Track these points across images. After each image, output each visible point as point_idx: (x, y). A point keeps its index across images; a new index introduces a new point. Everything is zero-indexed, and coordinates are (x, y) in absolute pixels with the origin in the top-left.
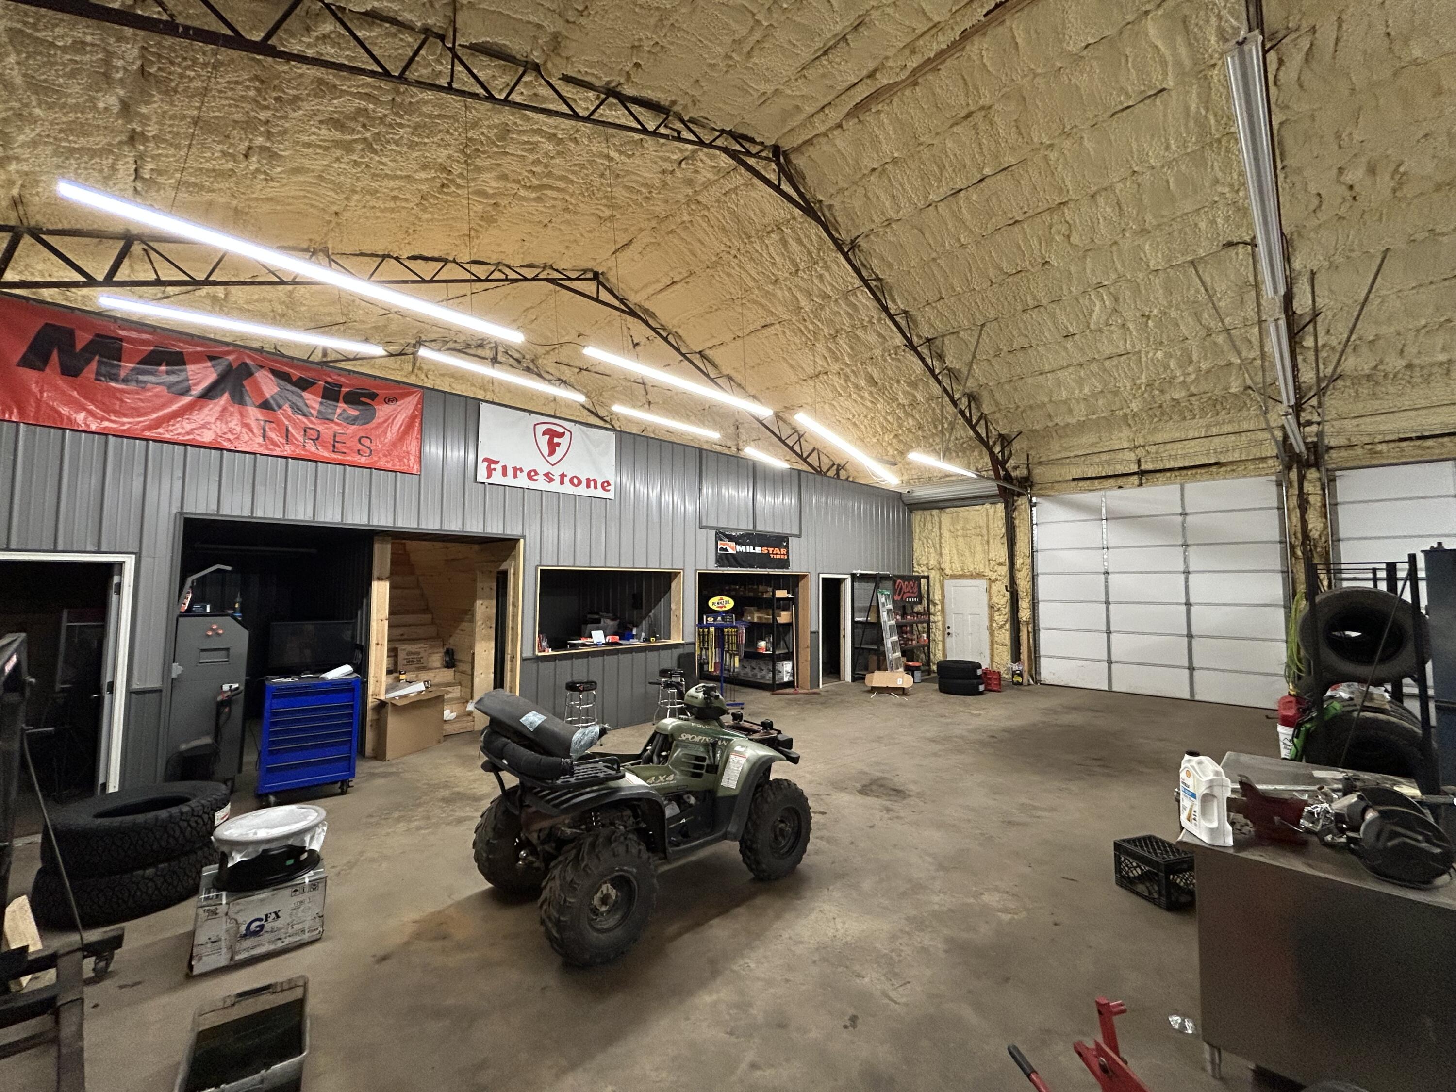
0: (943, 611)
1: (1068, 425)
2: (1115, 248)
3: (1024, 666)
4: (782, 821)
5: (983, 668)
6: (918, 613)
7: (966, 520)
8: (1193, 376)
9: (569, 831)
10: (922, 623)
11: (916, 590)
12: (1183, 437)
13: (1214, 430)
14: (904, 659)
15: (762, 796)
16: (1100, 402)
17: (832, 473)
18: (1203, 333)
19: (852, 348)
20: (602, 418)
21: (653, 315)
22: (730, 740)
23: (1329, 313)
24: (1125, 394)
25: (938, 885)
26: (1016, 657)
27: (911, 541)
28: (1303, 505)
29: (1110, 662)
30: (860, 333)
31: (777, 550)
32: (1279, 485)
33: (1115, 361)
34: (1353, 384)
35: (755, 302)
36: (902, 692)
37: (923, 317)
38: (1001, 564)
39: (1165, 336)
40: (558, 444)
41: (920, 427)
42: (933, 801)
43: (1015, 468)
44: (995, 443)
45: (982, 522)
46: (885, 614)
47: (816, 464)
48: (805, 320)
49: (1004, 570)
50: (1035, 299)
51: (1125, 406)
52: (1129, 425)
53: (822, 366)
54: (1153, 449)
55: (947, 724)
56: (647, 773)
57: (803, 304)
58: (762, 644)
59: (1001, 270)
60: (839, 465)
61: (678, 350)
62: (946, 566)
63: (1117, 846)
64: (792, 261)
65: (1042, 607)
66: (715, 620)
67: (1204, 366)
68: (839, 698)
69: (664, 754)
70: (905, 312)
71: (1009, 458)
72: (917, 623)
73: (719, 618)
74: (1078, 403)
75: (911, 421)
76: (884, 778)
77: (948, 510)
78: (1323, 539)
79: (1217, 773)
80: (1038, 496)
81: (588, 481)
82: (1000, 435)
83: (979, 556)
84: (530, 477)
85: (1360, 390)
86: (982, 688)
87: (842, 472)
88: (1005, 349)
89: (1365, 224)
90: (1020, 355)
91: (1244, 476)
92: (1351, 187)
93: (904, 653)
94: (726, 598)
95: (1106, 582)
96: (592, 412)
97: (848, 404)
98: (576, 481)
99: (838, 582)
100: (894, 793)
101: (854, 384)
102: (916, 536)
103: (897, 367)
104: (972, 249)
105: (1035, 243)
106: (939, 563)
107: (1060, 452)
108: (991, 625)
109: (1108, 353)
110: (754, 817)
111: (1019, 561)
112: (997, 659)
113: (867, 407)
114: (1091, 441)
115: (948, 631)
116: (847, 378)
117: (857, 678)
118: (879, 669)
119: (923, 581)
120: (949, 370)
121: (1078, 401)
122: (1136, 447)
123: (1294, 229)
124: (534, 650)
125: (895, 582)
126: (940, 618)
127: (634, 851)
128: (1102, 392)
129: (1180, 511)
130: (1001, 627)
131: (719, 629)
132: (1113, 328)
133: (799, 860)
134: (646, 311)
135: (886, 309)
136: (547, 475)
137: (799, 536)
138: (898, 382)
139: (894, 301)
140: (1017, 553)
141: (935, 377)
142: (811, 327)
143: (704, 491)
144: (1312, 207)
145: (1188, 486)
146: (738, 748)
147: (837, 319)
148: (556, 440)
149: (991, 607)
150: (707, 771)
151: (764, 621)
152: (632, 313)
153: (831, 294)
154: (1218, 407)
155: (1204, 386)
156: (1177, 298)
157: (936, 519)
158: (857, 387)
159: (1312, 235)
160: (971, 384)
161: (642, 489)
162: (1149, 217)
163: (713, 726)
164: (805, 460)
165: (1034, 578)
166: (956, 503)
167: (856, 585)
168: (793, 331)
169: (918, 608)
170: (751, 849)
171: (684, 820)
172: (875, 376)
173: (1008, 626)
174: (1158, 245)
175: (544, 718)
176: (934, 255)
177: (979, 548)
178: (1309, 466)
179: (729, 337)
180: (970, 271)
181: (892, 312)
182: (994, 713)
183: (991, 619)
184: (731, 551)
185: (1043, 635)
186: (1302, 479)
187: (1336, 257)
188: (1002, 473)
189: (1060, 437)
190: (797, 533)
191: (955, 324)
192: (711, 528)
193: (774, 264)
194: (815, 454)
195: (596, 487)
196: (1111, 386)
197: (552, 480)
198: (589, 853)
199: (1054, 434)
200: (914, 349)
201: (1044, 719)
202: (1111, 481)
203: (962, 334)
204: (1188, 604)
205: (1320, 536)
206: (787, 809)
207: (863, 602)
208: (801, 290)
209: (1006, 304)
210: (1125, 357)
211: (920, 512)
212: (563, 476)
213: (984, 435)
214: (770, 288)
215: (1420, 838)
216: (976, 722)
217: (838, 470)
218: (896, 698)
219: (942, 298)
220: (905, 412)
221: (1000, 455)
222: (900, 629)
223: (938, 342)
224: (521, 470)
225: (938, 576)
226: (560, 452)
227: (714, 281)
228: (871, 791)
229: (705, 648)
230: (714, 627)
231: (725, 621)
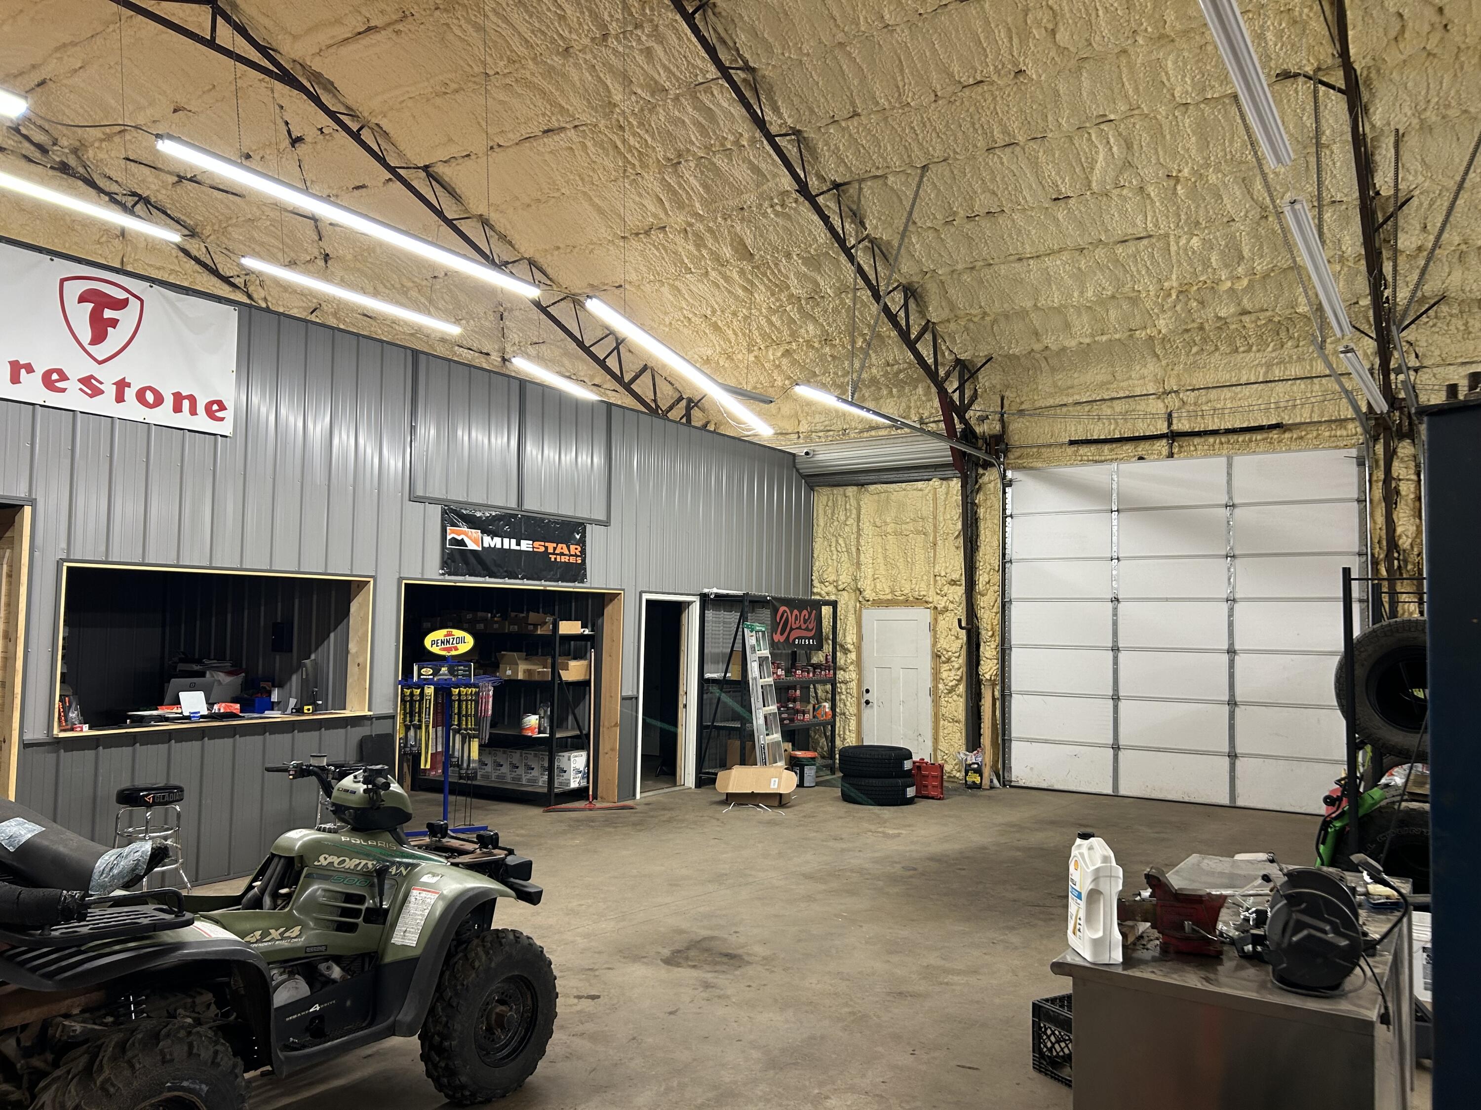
0: (859, 663)
1: (1064, 349)
2: (1124, 60)
3: (986, 756)
4: (501, 1002)
5: (916, 758)
6: (816, 667)
7: (902, 506)
8: (1245, 282)
9: (78, 1027)
10: (824, 682)
11: (812, 625)
12: (1234, 381)
13: (1277, 373)
14: (788, 746)
15: (466, 958)
16: (1113, 314)
17: (677, 414)
18: (1255, 213)
19: (706, 187)
20: (226, 280)
21: (330, 86)
22: (414, 866)
23: (1423, 197)
24: (1149, 305)
25: (761, 1089)
26: (973, 742)
27: (810, 539)
28: (1391, 497)
29: (1116, 748)
30: (720, 161)
31: (562, 548)
32: (1361, 463)
33: (1131, 248)
34: (1461, 312)
35: (530, 85)
36: (778, 800)
37: (827, 144)
38: (953, 583)
39: (1202, 212)
40: (114, 323)
41: (827, 340)
42: (785, 970)
43: (982, 419)
44: (948, 374)
45: (927, 510)
46: (755, 665)
47: (648, 396)
48: (621, 128)
49: (959, 591)
50: (1005, 131)
51: (1149, 323)
52: (1158, 356)
53: (655, 216)
54: (1191, 397)
55: (843, 850)
56: (247, 926)
57: (617, 97)
58: (532, 720)
59: (951, 75)
60: (690, 400)
61: (382, 160)
62: (866, 585)
63: (1037, 1009)
64: (595, 16)
65: (1017, 657)
66: (436, 673)
67: (1260, 267)
68: (668, 814)
69: (284, 891)
70: (797, 133)
71: (972, 402)
72: (815, 682)
73: (444, 670)
74: (1079, 314)
75: (811, 327)
76: (712, 938)
77: (872, 488)
78: (1416, 550)
79: (1106, 859)
80: (1016, 468)
81: (178, 398)
82: (958, 361)
83: (920, 568)
84: (48, 381)
85: (1471, 322)
86: (911, 792)
87: (696, 413)
88: (962, 213)
89: (1462, 68)
90: (985, 223)
91: (1316, 448)
92: (1441, 10)
93: (789, 735)
94: (458, 633)
95: (1115, 614)
96: (205, 265)
97: (702, 288)
98: (150, 397)
99: (677, 609)
100: (725, 960)
101: (712, 252)
102: (819, 532)
103: (785, 229)
104: (903, 35)
105: (1001, 35)
106: (855, 580)
107: (1052, 395)
108: (936, 687)
109: (1119, 233)
110: (449, 993)
111: (982, 578)
112: (943, 745)
113: (737, 298)
114: (1100, 378)
115: (867, 697)
116: (700, 242)
117: (705, 780)
118: (743, 763)
119: (826, 611)
120: (873, 241)
121: (1078, 310)
122: (1167, 393)
123: (1371, 63)
124: (50, 727)
125: (775, 611)
126: (854, 676)
127: (206, 1054)
128: (1113, 297)
129: (1224, 499)
130: (951, 690)
131: (443, 690)
132: (1125, 192)
133: (531, 1068)
134: (316, 77)
135: (760, 123)
136: (86, 381)
137: (606, 524)
138: (788, 256)
139: (776, 110)
140: (980, 565)
141: (847, 252)
142: (632, 141)
143: (421, 430)
144: (1393, 34)
145: (1238, 460)
146: (425, 879)
147: (679, 132)
148: (108, 314)
149: (937, 656)
150: (366, 920)
151: (537, 678)
152: (287, 78)
153: (667, 85)
154: (1283, 335)
155: (1262, 299)
156: (1216, 152)
157: (853, 502)
158: (717, 259)
159: (1395, 76)
160: (907, 270)
161: (291, 417)
162: (1170, 16)
163: (383, 843)
164: (628, 387)
165: (1004, 606)
166: (885, 477)
167: (709, 614)
168: (600, 145)
169: (818, 658)
170: (440, 1050)
171: (317, 1007)
172: (749, 242)
173: (962, 689)
174: (1185, 64)
175: (38, 829)
176: (840, 37)
177: (920, 555)
178: (1402, 437)
179: (478, 145)
180: (902, 71)
181: (774, 130)
182: (922, 832)
183: (936, 676)
184: (471, 546)
185: (1017, 704)
186: (1390, 455)
187: (1428, 113)
188: (959, 427)
189: (1053, 370)
190: (602, 517)
191: (880, 162)
192: (434, 501)
193: (562, 18)
194: (646, 378)
195: (193, 412)
196: (1126, 289)
197: (96, 392)
198: (114, 1059)
199: (1043, 364)
200: (812, 200)
201: (1003, 840)
202: (1128, 448)
203: (891, 179)
204: (1231, 652)
205: (1412, 545)
206: (509, 980)
207: (719, 646)
208: (611, 69)
209: (960, 135)
210: (1145, 242)
211: (826, 491)
212: (122, 386)
213: (930, 361)
214: (557, 61)
215: (1328, 928)
216: (893, 847)
217: (688, 409)
218: (766, 813)
219: (856, 114)
220: (801, 309)
221: (956, 397)
222: (783, 692)
223: (852, 190)
224: (29, 369)
225: (851, 604)
226: (115, 338)
227: (450, 37)
228: (687, 959)
229: (414, 726)
230: (432, 687)
231: (454, 676)
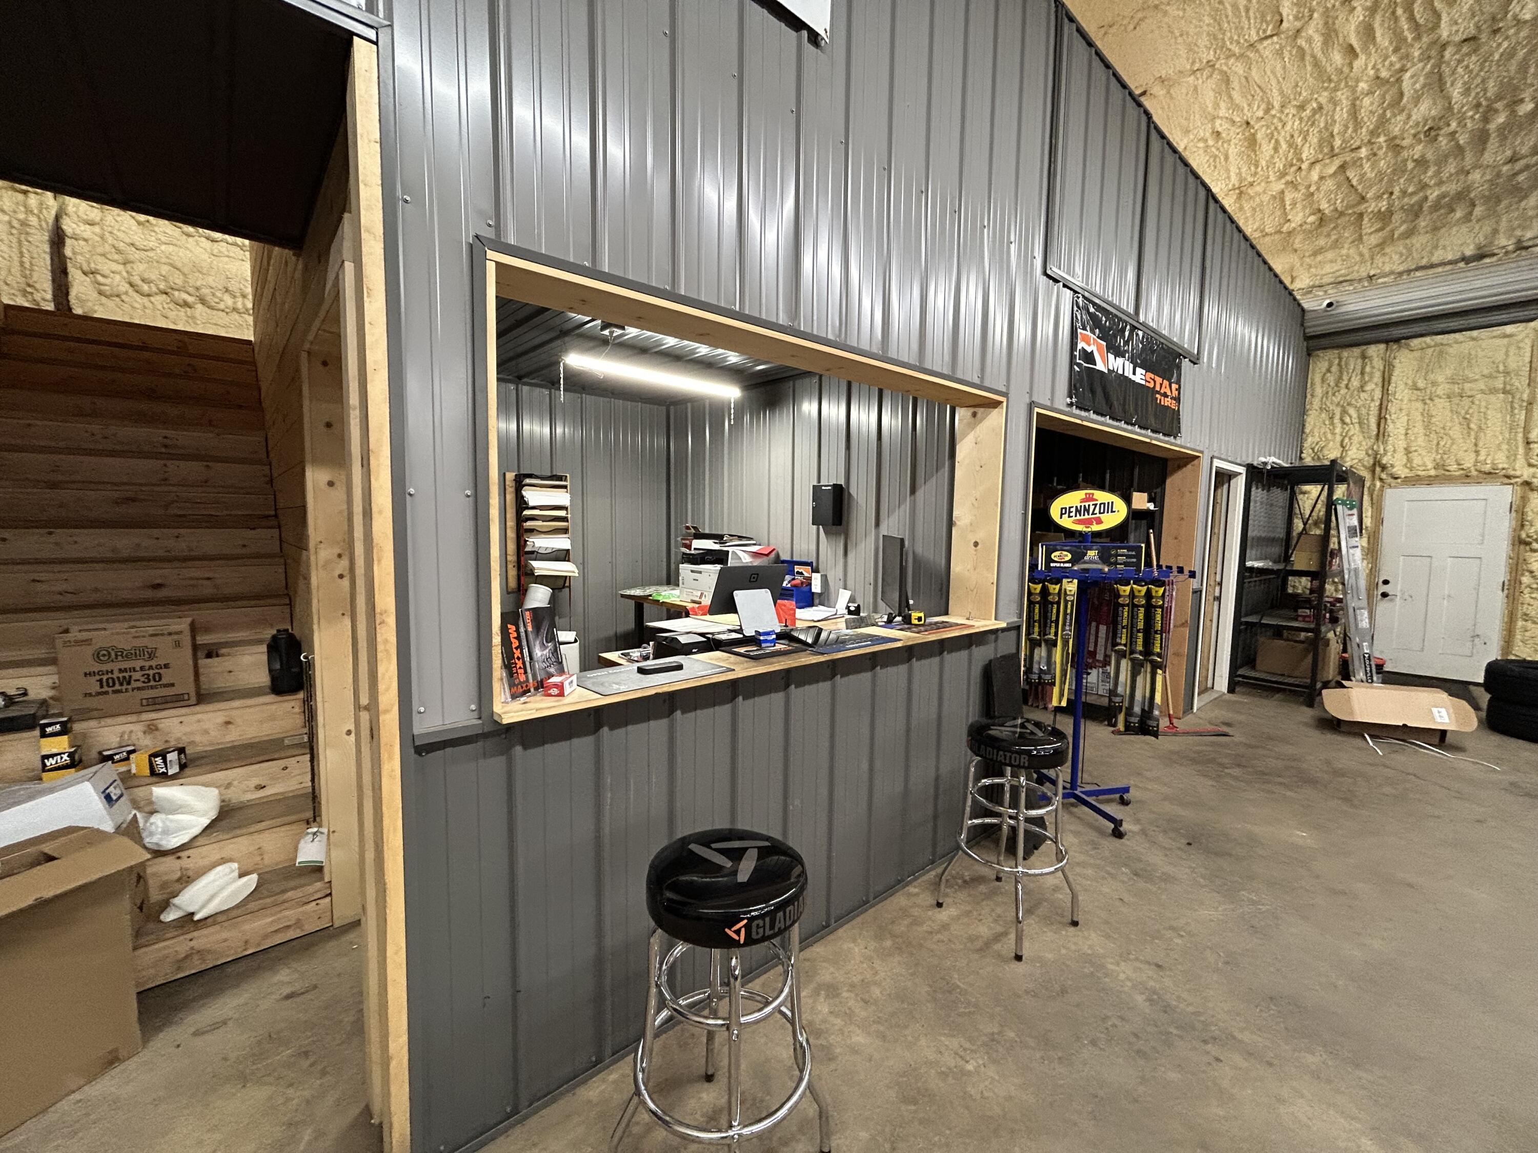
0: (1373, 550)
7: (1469, 359)
45: (1517, 361)
62: (1395, 460)
66: (1078, 559)
73: (1092, 554)
83: (1497, 435)
94: (1102, 496)
99: (1229, 480)
106: (1374, 455)
108: (1515, 581)
115: (1384, 589)
124: (484, 694)
137: (1196, 360)
149: (1522, 542)
157: (1378, 362)
166: (1441, 325)
167: (1254, 491)
183: (1516, 568)
184: (1099, 365)
190: (1194, 351)
192: (1067, 283)
207: (1261, 528)
229: (1046, 641)
230: (1076, 581)
231: (1110, 564)
